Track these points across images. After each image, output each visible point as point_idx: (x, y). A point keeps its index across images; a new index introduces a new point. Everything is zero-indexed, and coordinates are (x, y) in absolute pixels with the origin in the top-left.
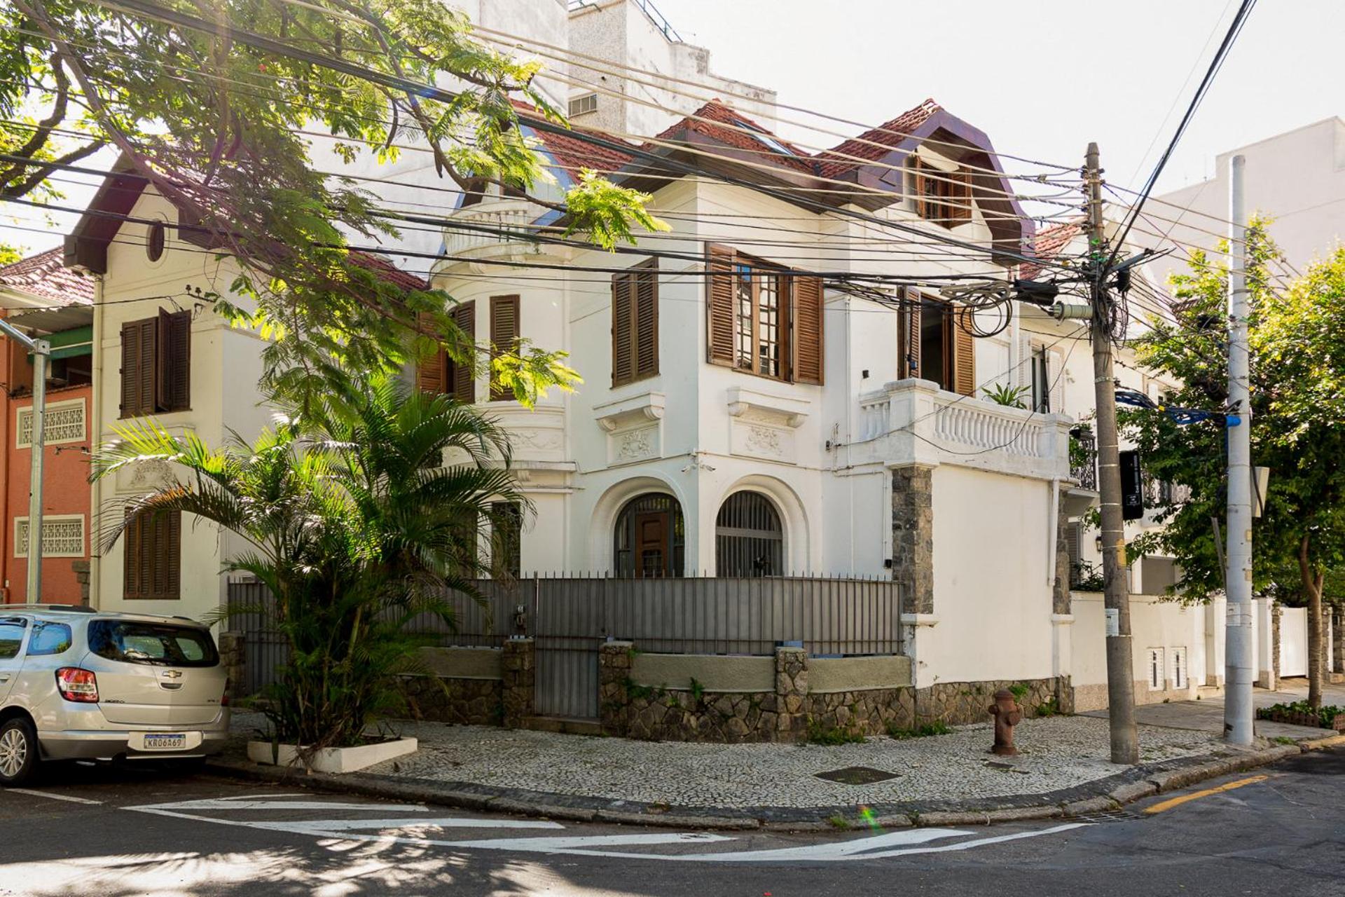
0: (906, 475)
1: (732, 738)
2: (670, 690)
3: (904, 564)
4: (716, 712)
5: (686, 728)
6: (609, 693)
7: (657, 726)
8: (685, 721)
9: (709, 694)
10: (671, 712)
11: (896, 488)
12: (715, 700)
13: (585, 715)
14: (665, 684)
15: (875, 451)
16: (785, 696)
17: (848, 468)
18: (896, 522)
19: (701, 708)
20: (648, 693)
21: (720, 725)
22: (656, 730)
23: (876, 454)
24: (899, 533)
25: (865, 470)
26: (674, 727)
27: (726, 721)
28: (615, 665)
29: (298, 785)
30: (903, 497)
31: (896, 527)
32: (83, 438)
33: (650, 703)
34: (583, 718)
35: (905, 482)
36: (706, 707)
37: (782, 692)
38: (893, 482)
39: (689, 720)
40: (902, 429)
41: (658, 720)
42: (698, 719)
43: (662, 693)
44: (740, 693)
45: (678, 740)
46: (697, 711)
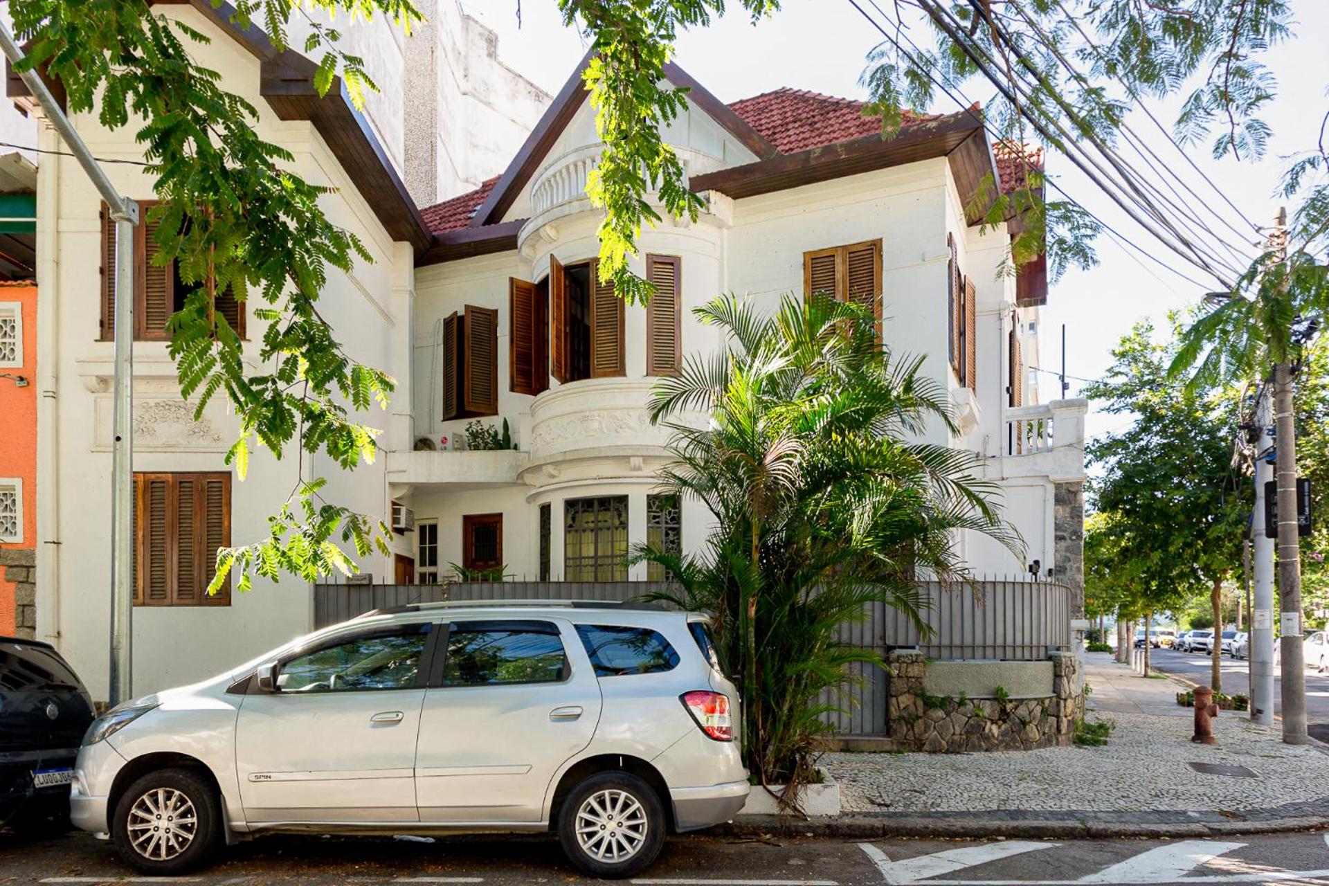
0: (1072, 489)
1: (1027, 745)
2: (972, 700)
3: (1069, 573)
4: (1017, 720)
5: (987, 738)
6: (902, 706)
7: (956, 738)
8: (987, 730)
9: (1011, 701)
10: (972, 722)
11: (1059, 500)
12: (1016, 708)
13: (859, 732)
14: (962, 693)
15: (1035, 464)
16: (1065, 700)
17: (1003, 479)
18: (1058, 533)
19: (1004, 715)
20: (944, 703)
21: (1019, 732)
22: (953, 742)
23: (1037, 468)
24: (1063, 544)
25: (1021, 482)
26: (974, 738)
27: (1025, 727)
28: (911, 674)
29: (803, 835)
30: (1068, 509)
31: (1058, 538)
32: (18, 363)
33: (948, 714)
34: (858, 735)
35: (1071, 496)
36: (1008, 714)
37: (1063, 697)
38: (1056, 495)
39: (991, 730)
40: (1070, 445)
41: (958, 730)
42: (999, 727)
43: (962, 703)
44: (1036, 699)
45: (979, 751)
46: (1000, 719)
